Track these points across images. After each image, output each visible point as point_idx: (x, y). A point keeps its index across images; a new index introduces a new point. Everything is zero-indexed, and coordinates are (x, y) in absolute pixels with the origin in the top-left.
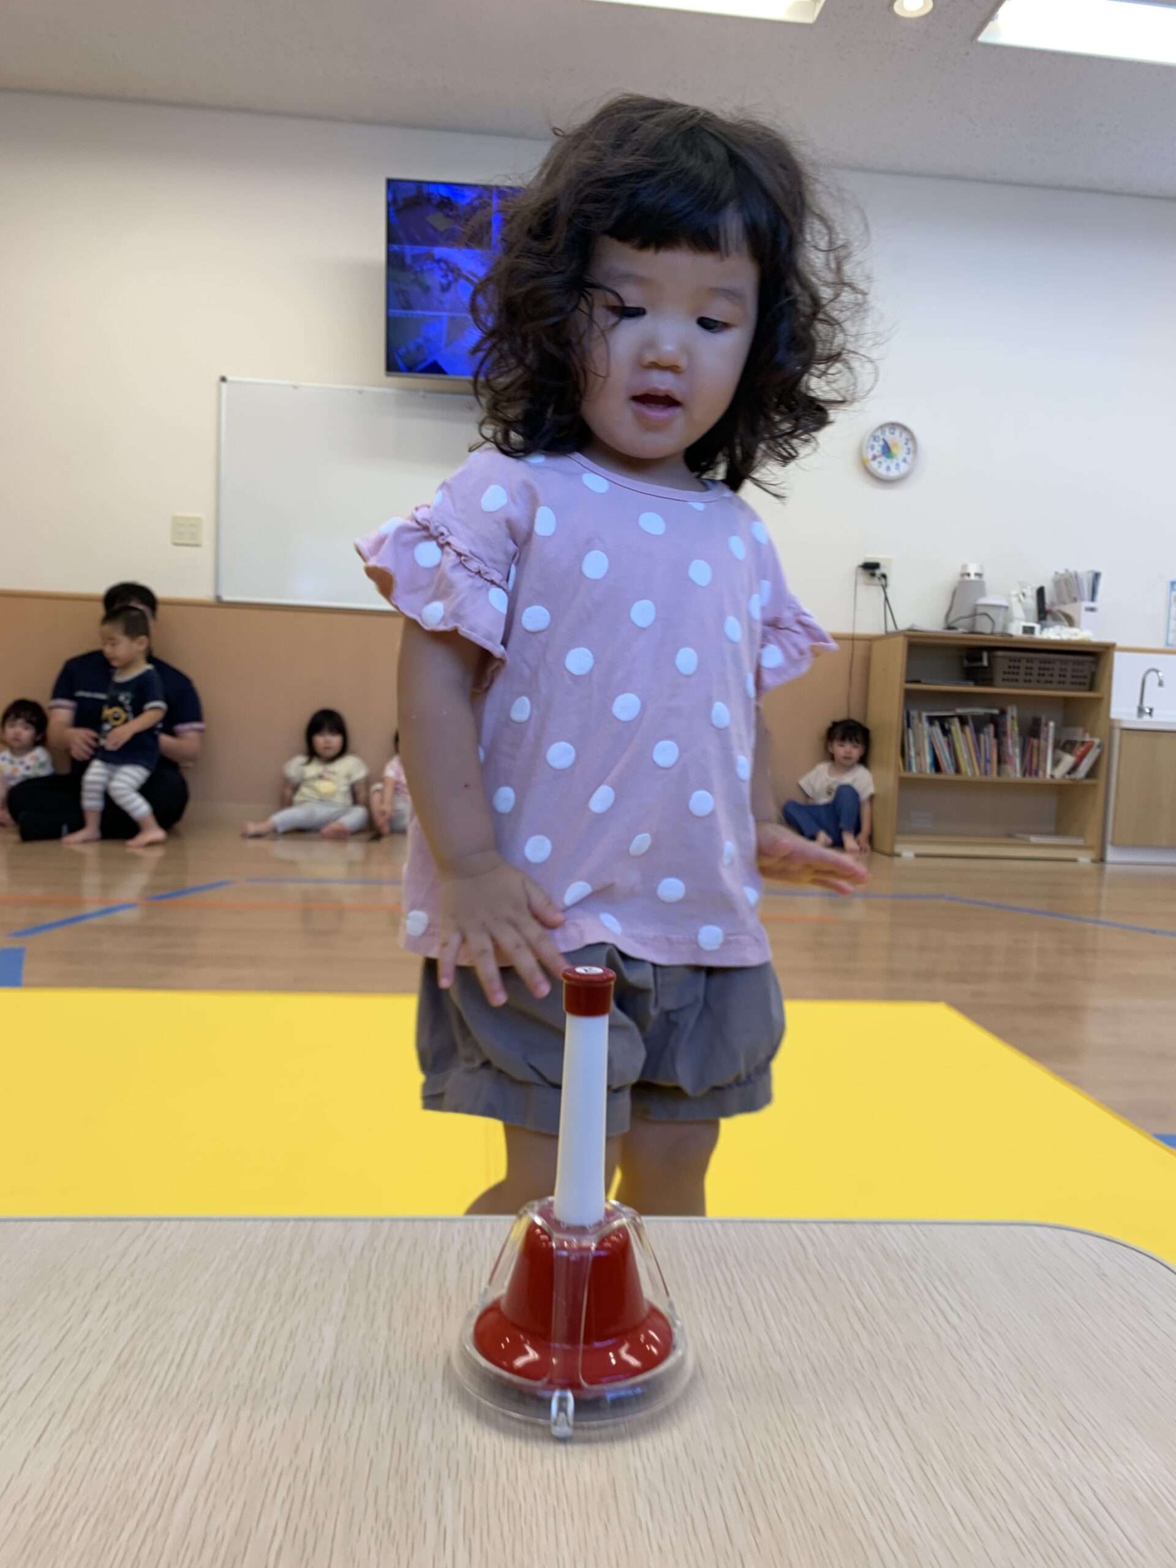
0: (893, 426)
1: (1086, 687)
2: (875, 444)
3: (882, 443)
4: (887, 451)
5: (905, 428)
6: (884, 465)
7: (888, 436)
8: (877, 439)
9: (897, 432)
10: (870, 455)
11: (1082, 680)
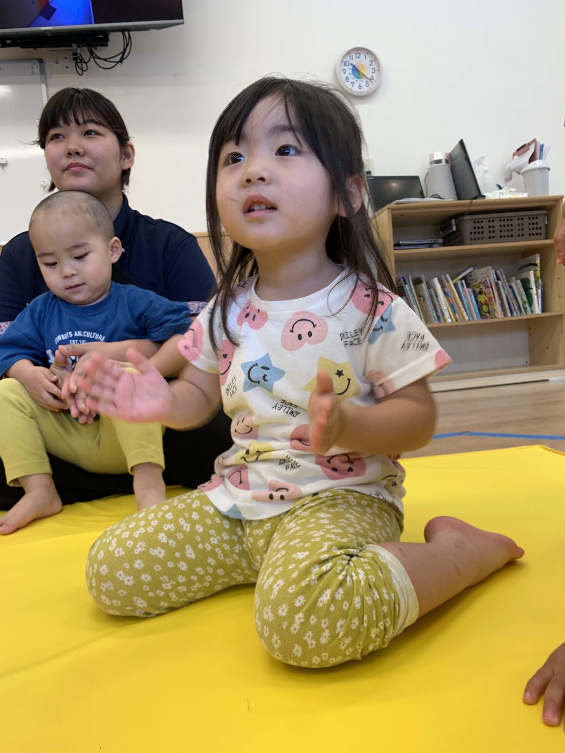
0: (358, 50)
1: (543, 236)
2: (346, 68)
3: (351, 67)
4: (356, 71)
5: (368, 52)
6: (356, 85)
7: (355, 61)
8: (347, 64)
9: (362, 56)
10: (344, 76)
11: (539, 231)
